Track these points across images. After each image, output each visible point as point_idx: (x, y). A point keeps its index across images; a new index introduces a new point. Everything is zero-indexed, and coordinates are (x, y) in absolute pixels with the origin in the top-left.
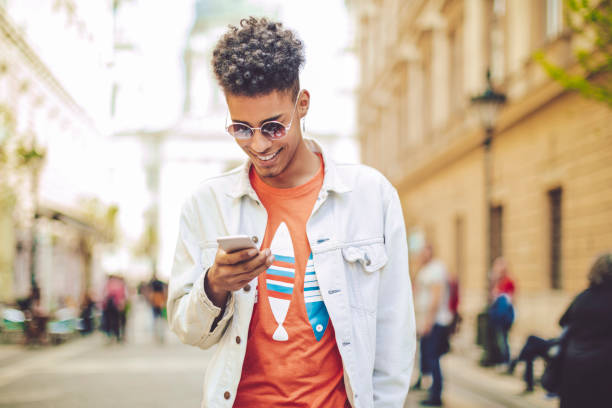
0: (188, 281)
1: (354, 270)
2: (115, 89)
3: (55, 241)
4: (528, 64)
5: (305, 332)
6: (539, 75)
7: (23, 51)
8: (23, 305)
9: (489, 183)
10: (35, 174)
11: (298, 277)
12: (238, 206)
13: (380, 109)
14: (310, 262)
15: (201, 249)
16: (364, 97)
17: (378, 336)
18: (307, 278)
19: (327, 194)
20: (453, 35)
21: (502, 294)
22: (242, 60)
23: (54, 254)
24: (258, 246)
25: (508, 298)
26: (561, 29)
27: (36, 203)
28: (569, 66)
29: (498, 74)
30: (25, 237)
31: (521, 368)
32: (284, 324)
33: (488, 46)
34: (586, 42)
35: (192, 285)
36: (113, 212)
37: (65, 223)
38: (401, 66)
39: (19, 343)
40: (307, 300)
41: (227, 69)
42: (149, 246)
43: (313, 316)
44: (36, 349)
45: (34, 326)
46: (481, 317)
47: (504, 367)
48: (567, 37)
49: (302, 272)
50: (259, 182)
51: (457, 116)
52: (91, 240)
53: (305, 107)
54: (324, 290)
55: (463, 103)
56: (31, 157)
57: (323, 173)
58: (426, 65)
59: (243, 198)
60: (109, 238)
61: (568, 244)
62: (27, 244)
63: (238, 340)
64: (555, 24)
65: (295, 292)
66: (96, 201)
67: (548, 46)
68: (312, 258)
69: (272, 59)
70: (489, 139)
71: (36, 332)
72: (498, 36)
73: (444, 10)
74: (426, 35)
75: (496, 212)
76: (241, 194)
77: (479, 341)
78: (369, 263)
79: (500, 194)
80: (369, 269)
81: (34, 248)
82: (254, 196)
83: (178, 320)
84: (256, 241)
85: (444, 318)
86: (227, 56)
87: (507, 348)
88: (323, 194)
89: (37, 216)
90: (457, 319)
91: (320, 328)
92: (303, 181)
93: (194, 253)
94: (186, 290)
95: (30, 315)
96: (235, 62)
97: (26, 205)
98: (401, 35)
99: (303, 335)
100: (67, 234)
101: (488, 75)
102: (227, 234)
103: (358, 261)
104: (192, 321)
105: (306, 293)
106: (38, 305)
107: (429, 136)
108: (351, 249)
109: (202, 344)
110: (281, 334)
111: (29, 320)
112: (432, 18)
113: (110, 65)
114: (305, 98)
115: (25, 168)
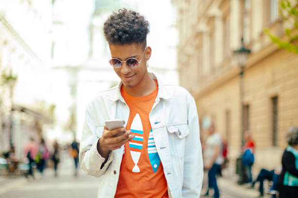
0: (90, 143)
1: (173, 137)
2: (53, 44)
3: (22, 122)
4: (262, 35)
5: (148, 168)
6: (267, 40)
7: (4, 24)
8: (6, 155)
9: (242, 94)
10: (12, 88)
11: (145, 141)
12: (115, 106)
13: (189, 56)
14: (151, 133)
15: (96, 127)
16: (181, 50)
17: (185, 170)
18: (149, 141)
19: (159, 100)
20: (225, 19)
21: (248, 148)
22: (118, 26)
23: (22, 129)
24: (125, 126)
25: (251, 150)
26: (278, 17)
27: (12, 102)
28: (282, 36)
29: (247, 39)
30: (7, 120)
31: (257, 185)
32: (138, 164)
33: (242, 25)
34: (289, 25)
35: (91, 145)
36: (53, 107)
37: (28, 114)
38: (199, 34)
39: (4, 175)
40: (149, 152)
41: (110, 31)
42: (71, 126)
43: (152, 160)
44: (13, 178)
45: (11, 166)
46: (238, 160)
47: (249, 185)
48: (281, 21)
49: (147, 138)
50: (125, 94)
51: (227, 60)
52: (41, 122)
53: (149, 56)
54: (158, 147)
55: (230, 54)
56: (10, 79)
57: (157, 89)
58: (211, 35)
59: (118, 101)
60: (51, 121)
61: (281, 124)
62: (7, 124)
63: (115, 172)
64: (275, 15)
65: (143, 149)
66: (44, 102)
67: (271, 26)
68: (152, 131)
69: (133, 27)
70: (242, 72)
71: (12, 169)
72: (247, 20)
73: (221, 7)
74: (211, 19)
75: (246, 108)
76: (116, 99)
77: (237, 172)
78: (180, 134)
79: (247, 99)
80: (180, 137)
81: (11, 126)
82: (123, 101)
83: (84, 163)
84: (124, 123)
85: (220, 161)
86: (111, 25)
87: (251, 175)
88: (157, 100)
89: (13, 110)
90: (226, 161)
91: (155, 166)
92: (147, 93)
93: (92, 129)
94: (88, 148)
95: (9, 161)
96: (114, 28)
97: (7, 104)
98: (199, 19)
99: (148, 169)
100: (29, 119)
101: (242, 40)
102: (109, 119)
103: (175, 133)
104: (91, 164)
105: (149, 149)
106: (14, 155)
107: (213, 70)
108: (172, 127)
109: (97, 175)
110: (136, 169)
111: (9, 163)
112: (215, 11)
113: (51, 32)
114: (149, 50)
115: (6, 85)
